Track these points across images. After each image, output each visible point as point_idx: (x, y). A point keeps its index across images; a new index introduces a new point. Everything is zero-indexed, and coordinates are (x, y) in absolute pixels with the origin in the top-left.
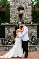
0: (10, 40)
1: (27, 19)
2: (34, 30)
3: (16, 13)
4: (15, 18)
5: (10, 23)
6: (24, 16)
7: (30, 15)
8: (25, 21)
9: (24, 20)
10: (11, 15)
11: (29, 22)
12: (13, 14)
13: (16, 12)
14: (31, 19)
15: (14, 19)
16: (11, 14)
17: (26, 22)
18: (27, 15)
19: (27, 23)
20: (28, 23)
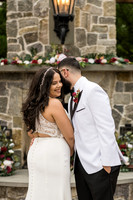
0: (7, 149)
1: (92, 40)
2: (130, 93)
3: (38, 8)
4: (30, 37)
5: (6, 63)
6: (78, 25)
7: (109, 21)
8: (86, 49)
9: (76, 44)
10: (9, 21)
11: (106, 56)
12: (19, 15)
13: (39, 5)
14: (112, 41)
15: (28, 42)
16: (12, 16)
17: (86, 58)
18: (95, 20)
19: (91, 61)
20: (98, 62)
